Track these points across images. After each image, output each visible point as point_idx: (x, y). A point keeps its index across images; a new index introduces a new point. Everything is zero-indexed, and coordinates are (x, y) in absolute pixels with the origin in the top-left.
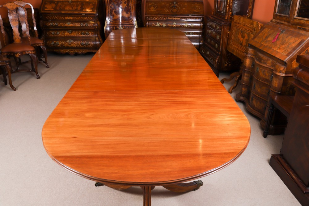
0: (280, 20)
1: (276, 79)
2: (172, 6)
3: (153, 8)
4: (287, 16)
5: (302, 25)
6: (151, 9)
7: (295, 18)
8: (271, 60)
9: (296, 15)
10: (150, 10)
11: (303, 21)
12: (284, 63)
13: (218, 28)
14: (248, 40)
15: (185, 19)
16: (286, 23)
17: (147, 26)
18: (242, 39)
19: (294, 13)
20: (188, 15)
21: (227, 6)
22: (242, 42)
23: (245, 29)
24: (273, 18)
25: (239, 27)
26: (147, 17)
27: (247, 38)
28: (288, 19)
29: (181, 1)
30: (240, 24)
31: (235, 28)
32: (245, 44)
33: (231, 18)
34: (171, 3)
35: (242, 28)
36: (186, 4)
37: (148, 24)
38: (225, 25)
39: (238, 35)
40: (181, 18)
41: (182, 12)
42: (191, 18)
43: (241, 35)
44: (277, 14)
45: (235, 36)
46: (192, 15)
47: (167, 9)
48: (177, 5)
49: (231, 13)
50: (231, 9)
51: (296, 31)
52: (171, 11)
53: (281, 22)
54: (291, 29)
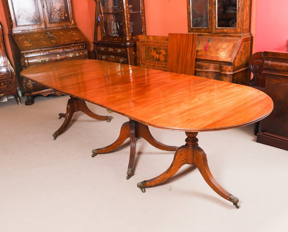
0: (197, 32)
1: (226, 78)
2: (48, 37)
3: (25, 42)
4: (206, 28)
5: (226, 33)
6: (24, 44)
7: (216, 29)
8: (213, 65)
9: (217, 26)
11: (225, 30)
12: (229, 64)
13: (119, 51)
14: (167, 54)
15: (68, 49)
16: (207, 34)
17: (27, 64)
18: (158, 55)
19: (215, 25)
20: (70, 44)
21: (126, 28)
22: (159, 59)
23: (160, 46)
24: (189, 32)
25: (149, 45)
26: (24, 53)
27: (165, 54)
28: (208, 31)
29: (54, 30)
30: (150, 42)
31: (144, 47)
32: (164, 59)
33: (131, 38)
34: (45, 34)
35: (154, 45)
36: (61, 33)
37: (26, 61)
38: (130, 46)
39: (151, 52)
40: (64, 48)
41: (62, 42)
42: (73, 47)
43: (155, 52)
44: (193, 28)
45: (145, 55)
46: (75, 44)
47: (44, 41)
48: (52, 35)
49: (130, 34)
50: (130, 30)
51: (222, 38)
52: (50, 42)
53: (200, 33)
54: (216, 38)
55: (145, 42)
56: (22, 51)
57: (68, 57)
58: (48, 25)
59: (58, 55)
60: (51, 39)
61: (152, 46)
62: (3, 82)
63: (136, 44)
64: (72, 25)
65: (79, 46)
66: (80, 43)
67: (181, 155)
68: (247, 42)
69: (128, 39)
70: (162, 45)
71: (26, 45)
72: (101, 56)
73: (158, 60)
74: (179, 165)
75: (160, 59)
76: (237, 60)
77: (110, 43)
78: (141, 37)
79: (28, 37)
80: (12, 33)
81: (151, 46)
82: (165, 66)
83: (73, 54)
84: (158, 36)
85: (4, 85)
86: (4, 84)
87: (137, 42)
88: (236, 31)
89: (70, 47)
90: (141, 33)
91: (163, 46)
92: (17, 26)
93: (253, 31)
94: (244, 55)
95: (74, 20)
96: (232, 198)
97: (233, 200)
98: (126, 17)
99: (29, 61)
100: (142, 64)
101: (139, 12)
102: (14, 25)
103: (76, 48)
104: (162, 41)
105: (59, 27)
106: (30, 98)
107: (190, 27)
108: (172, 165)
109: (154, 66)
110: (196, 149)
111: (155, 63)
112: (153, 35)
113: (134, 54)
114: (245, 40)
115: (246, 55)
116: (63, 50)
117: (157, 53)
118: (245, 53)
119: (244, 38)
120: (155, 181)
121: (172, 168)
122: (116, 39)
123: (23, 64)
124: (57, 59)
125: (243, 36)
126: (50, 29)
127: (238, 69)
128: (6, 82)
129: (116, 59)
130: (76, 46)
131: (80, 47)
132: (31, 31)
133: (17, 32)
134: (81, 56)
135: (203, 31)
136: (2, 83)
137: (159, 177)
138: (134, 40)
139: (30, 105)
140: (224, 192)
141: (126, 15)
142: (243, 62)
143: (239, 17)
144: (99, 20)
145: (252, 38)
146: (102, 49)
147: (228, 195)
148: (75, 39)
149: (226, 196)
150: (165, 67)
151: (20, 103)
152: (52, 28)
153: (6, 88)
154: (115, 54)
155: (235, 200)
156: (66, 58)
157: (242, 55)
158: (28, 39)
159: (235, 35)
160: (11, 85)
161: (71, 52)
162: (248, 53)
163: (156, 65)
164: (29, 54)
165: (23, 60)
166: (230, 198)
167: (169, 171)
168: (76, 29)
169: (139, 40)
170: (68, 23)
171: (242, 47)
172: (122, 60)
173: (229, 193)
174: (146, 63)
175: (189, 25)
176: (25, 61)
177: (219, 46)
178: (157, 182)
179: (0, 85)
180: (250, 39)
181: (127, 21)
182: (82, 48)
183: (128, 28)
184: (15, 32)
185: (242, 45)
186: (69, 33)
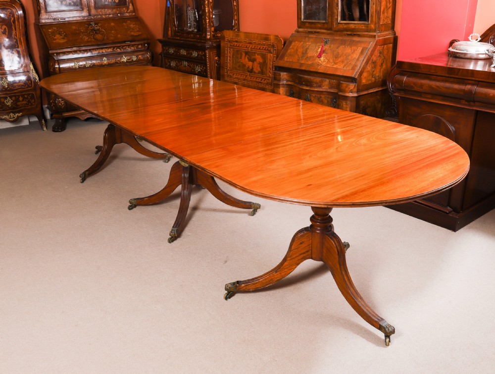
0: (311, 28)
1: (346, 103)
2: (92, 30)
3: (58, 36)
4: (324, 22)
5: (353, 30)
6: (55, 39)
7: (339, 23)
8: (328, 80)
9: (339, 19)
10: (55, 41)
11: (352, 25)
12: (352, 80)
13: (195, 54)
14: (264, 62)
15: (121, 49)
16: (324, 31)
17: (57, 69)
18: (250, 63)
19: (336, 17)
20: (125, 42)
21: (206, 19)
22: (253, 68)
23: (254, 48)
24: (299, 27)
25: (238, 46)
26: (53, 54)
27: (261, 61)
28: (326, 26)
29: (102, 20)
30: (241, 42)
31: (231, 49)
32: (259, 70)
33: (214, 35)
34: (87, 25)
35: (246, 47)
36: (112, 24)
37: (57, 66)
38: (211, 48)
39: (241, 58)
40: (114, 47)
41: (112, 38)
42: (129, 46)
43: (246, 58)
44: (305, 21)
45: (233, 62)
46: (131, 41)
47: (85, 35)
48: (98, 28)
49: (213, 28)
50: (212, 22)
51: (346, 38)
52: (94, 38)
53: (315, 30)
54: (337, 38)
56: (51, 50)
57: (120, 62)
58: (94, 12)
59: (105, 59)
60: (96, 33)
61: (243, 48)
62: (21, 95)
63: (220, 44)
64: (129, 13)
65: (138, 45)
66: (139, 41)
67: (301, 243)
68: (385, 46)
69: (208, 37)
70: (258, 47)
71: (57, 41)
72: (170, 62)
73: (251, 71)
74: (297, 259)
75: (254, 70)
76: (365, 74)
77: (182, 42)
78: (228, 34)
79: (61, 30)
80: (39, 22)
81: (241, 48)
82: (261, 80)
83: (129, 58)
84: (251, 33)
85: (23, 101)
86: (24, 99)
87: (222, 41)
88: (368, 27)
89: (123, 46)
90: (231, 28)
91: (259, 49)
92: (46, 11)
94: (378, 67)
95: (133, 5)
96: (383, 325)
97: (385, 330)
98: (206, 2)
99: (61, 66)
100: (228, 76)
102: (43, 11)
103: (133, 48)
104: (257, 41)
105: (110, 14)
106: (60, 121)
107: (301, 19)
108: (285, 260)
109: (244, 80)
110: (327, 235)
111: (247, 76)
112: (245, 31)
113: (216, 60)
114: (385, 42)
115: (384, 66)
116: (114, 51)
117: (250, 60)
118: (382, 64)
119: (380, 40)
120: (254, 284)
121: (285, 263)
122: (192, 35)
123: (52, 70)
124: (103, 64)
125: (379, 36)
126: (95, 17)
127: (367, 89)
128: (26, 96)
129: (190, 67)
130: (133, 46)
131: (140, 46)
132: (67, 20)
133: (47, 21)
134: (140, 60)
135: (319, 26)
136: (20, 97)
137: (261, 276)
138: (218, 39)
139: (60, 132)
140: (370, 313)
142: (377, 78)
143: (373, 4)
144: (169, 5)
145: (395, 39)
146: (171, 51)
147: (376, 320)
148: (132, 33)
149: (373, 320)
150: (260, 82)
151: (45, 129)
152: (100, 16)
153: (26, 104)
154: (189, 59)
155: (388, 329)
156: (116, 63)
157: (375, 67)
158: (61, 32)
159: (366, 33)
160: (33, 100)
161: (126, 53)
162: (387, 64)
163: (248, 78)
164: (61, 55)
165: (51, 64)
166: (380, 325)
167: (279, 269)
168: (137, 19)
169: (224, 38)
170: (124, 9)
171: (377, 53)
172: (198, 69)
173: (379, 317)
174: (233, 75)
175: (299, 17)
176: (55, 65)
177: (340, 52)
178: (258, 286)
179: (17, 100)
180: (392, 41)
181: (208, 7)
182: (142, 48)
183: (210, 18)
184: (43, 21)
185: (376, 51)
186: (124, 24)
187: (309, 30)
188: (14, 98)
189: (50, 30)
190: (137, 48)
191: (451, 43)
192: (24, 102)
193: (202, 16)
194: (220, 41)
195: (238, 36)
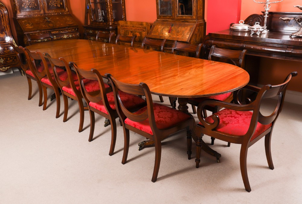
0: (164, 19)
2: (47, 21)
3: (28, 25)
4: (170, 15)
5: (184, 19)
6: (27, 26)
7: (178, 16)
9: (178, 14)
10: (26, 27)
11: (184, 17)
14: (141, 36)
15: (63, 32)
16: (170, 20)
19: (176, 13)
20: (65, 28)
21: (109, 15)
23: (135, 29)
24: (158, 18)
27: (139, 36)
28: (171, 18)
29: (51, 16)
30: (128, 26)
31: (123, 30)
33: (113, 23)
34: (44, 19)
35: (131, 29)
36: (58, 18)
38: (112, 30)
39: (129, 34)
41: (58, 26)
42: (67, 30)
43: (131, 34)
44: (161, 15)
46: (68, 27)
47: (43, 24)
48: (50, 20)
49: (113, 20)
50: (112, 17)
51: (182, 23)
52: (48, 26)
53: (166, 20)
54: (178, 23)
55: (124, 26)
56: (25, 32)
57: (63, 38)
58: (46, 12)
59: (55, 36)
60: (49, 23)
62: (9, 57)
63: (117, 28)
64: (66, 12)
65: (72, 29)
66: (72, 27)
68: (201, 27)
69: (111, 24)
72: (90, 38)
75: (136, 40)
76: (192, 40)
77: (96, 27)
78: (121, 23)
79: (29, 21)
80: (16, 17)
81: (128, 29)
83: (67, 36)
84: (134, 22)
86: (10, 59)
87: (118, 26)
88: (192, 18)
89: (64, 30)
90: (122, 19)
91: (138, 30)
92: (20, 11)
93: (206, 19)
94: (198, 37)
95: (68, 8)
98: (109, 6)
101: (120, 2)
102: (18, 11)
103: (69, 31)
104: (137, 26)
105: (56, 13)
107: (158, 14)
112: (130, 21)
114: (200, 25)
115: (200, 36)
116: (59, 32)
117: (133, 35)
119: (198, 24)
122: (102, 24)
123: (26, 43)
124: (54, 39)
126: (48, 14)
128: (11, 58)
129: (102, 40)
130: (70, 29)
131: (73, 30)
132: (32, 16)
133: (21, 16)
134: (74, 37)
135: (168, 18)
136: (8, 58)
141: (109, 4)
143: (194, 7)
144: (88, 8)
145: (205, 23)
146: (91, 32)
148: (69, 23)
151: (23, 75)
152: (50, 14)
153: (12, 62)
156: (61, 39)
157: (196, 37)
159: (191, 21)
160: (16, 60)
161: (66, 34)
165: (25, 40)
168: (71, 15)
169: (119, 24)
170: (63, 10)
171: (197, 30)
172: (105, 40)
175: (158, 13)
177: (179, 30)
179: (7, 60)
180: (203, 24)
181: (110, 9)
182: (74, 30)
183: (111, 15)
184: (19, 17)
185: (197, 29)
186: (64, 18)
187: (163, 20)
188: (4, 59)
189: (23, 22)
190: (72, 30)
191: (231, 25)
192: (10, 61)
193: (106, 13)
194: (117, 26)
195: (126, 23)
